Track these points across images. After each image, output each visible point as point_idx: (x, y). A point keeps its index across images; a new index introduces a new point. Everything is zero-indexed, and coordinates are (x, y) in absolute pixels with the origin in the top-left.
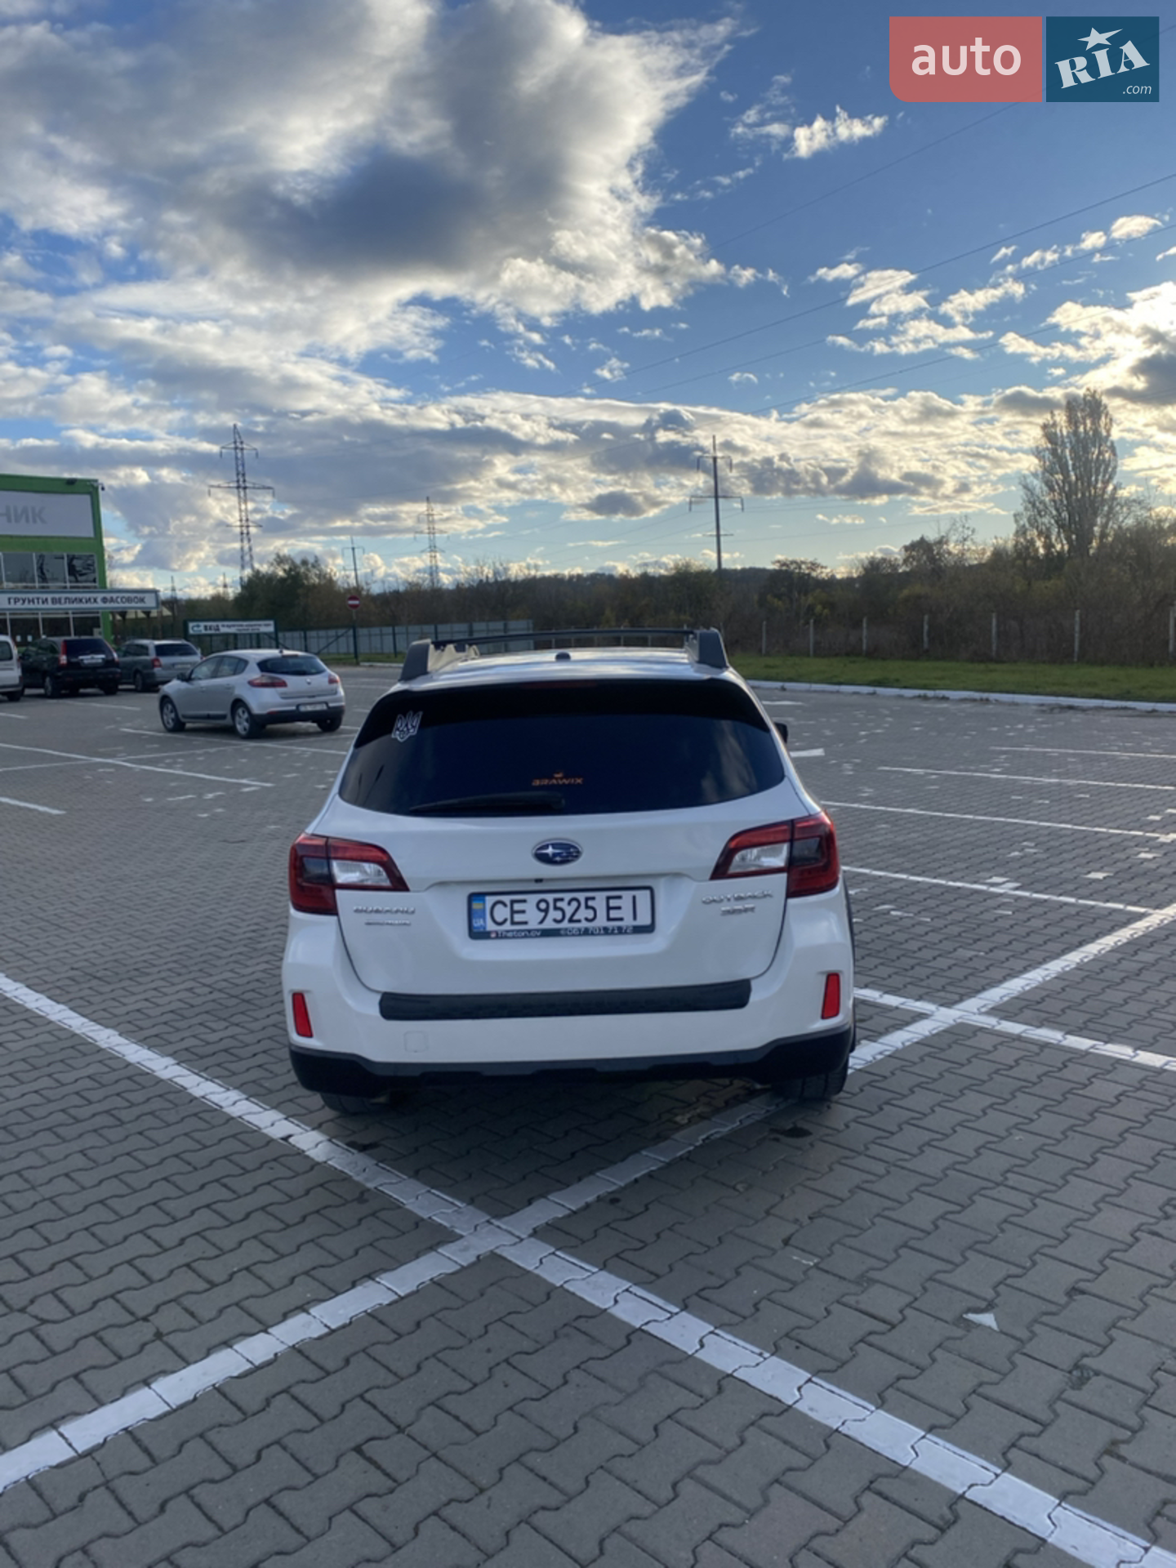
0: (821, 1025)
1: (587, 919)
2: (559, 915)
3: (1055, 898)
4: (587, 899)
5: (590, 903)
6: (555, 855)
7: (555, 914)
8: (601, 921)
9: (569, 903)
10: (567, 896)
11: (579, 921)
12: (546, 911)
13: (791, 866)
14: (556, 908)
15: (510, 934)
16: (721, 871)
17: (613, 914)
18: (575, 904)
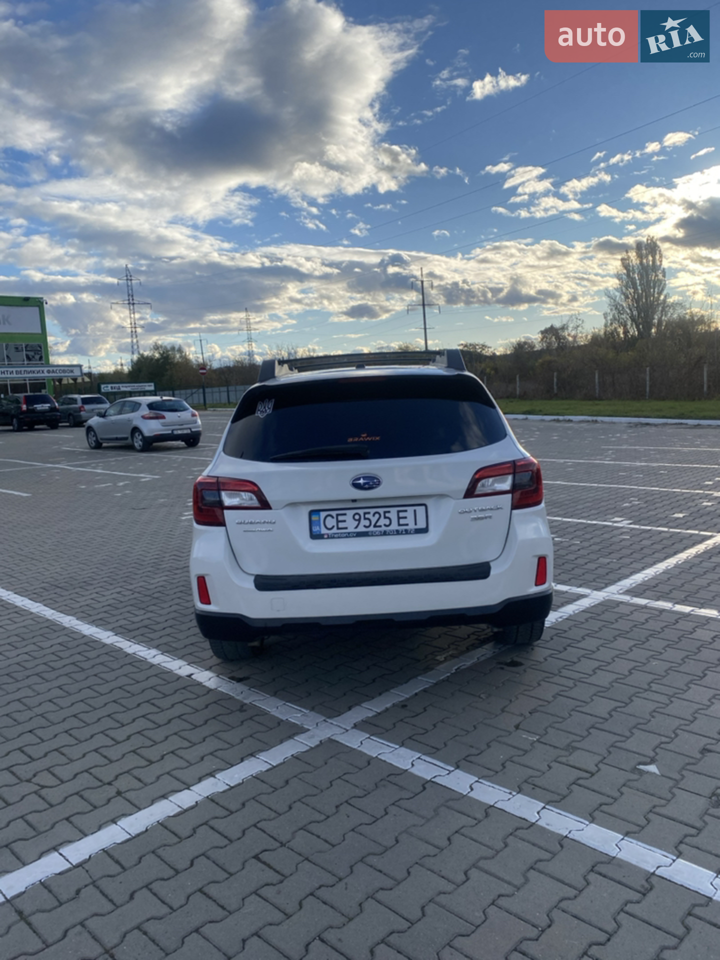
0: (534, 590)
1: (385, 525)
2: (367, 523)
3: (654, 528)
4: (385, 512)
5: (387, 515)
6: (365, 484)
7: (364, 522)
8: (394, 526)
9: (374, 515)
10: (372, 511)
11: (380, 526)
12: (359, 520)
13: (513, 490)
14: (365, 519)
15: (336, 536)
16: (470, 493)
17: (402, 521)
18: (377, 516)
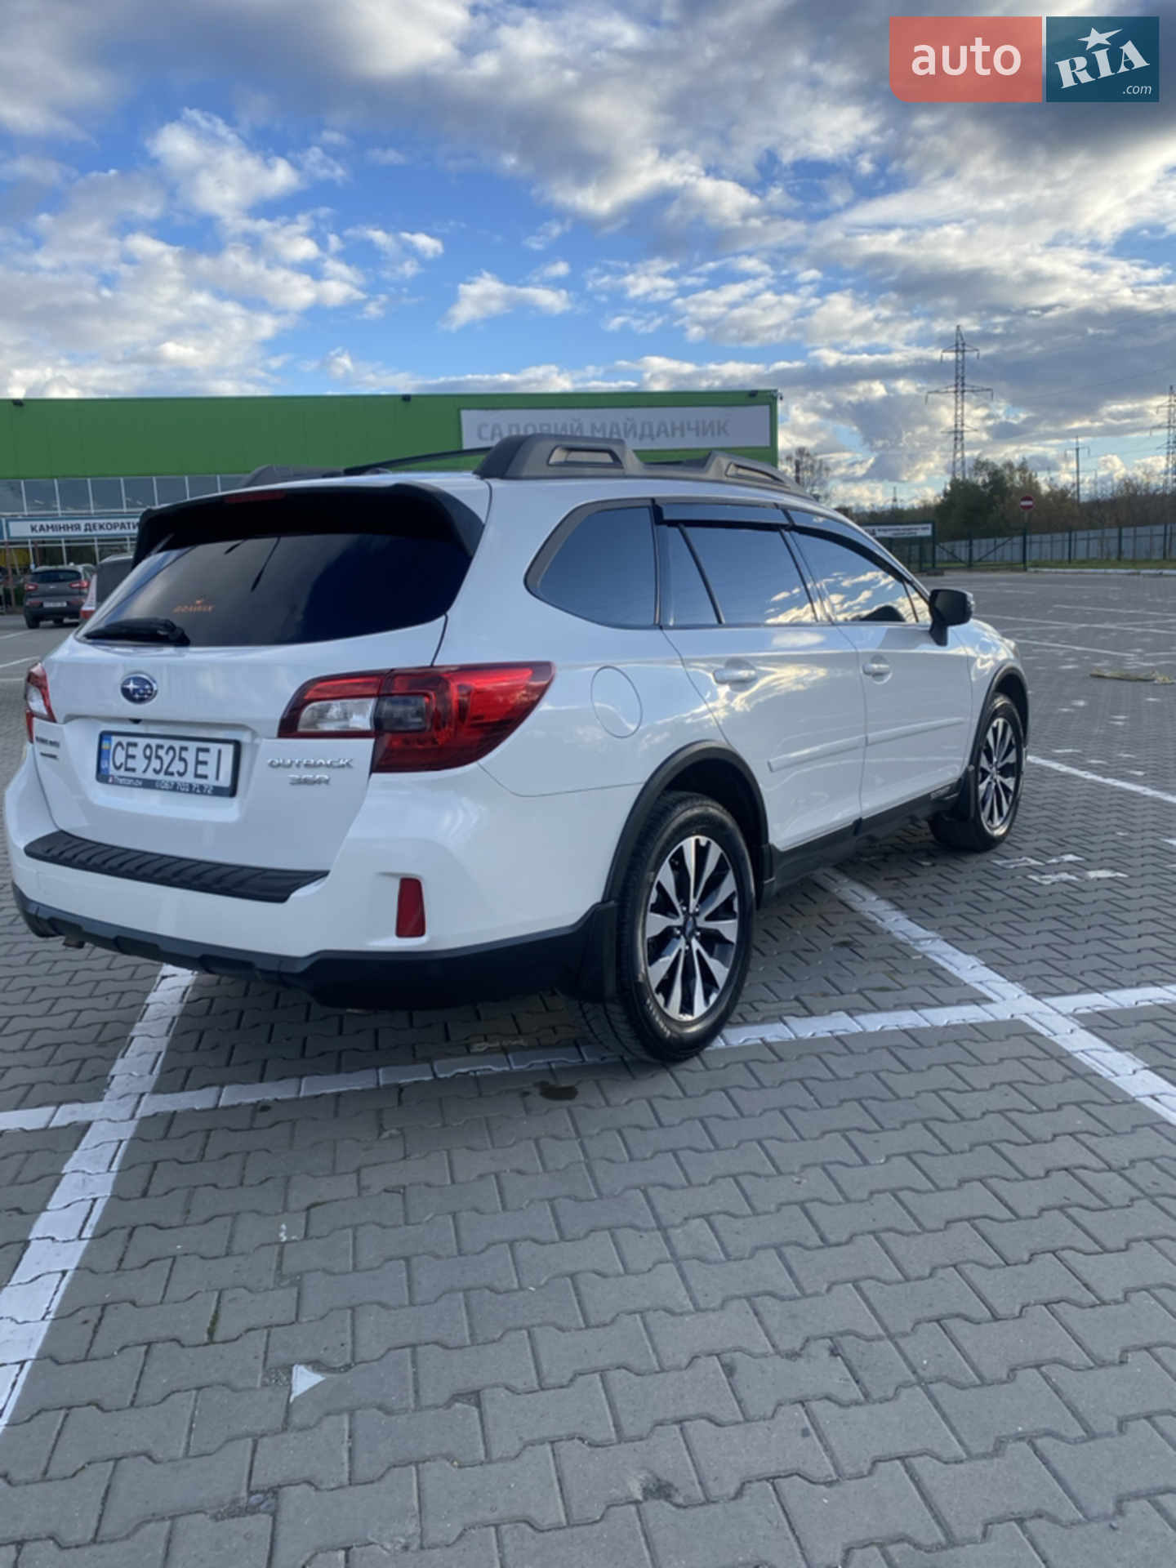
1: (177, 773)
2: (158, 765)
4: (182, 749)
5: (184, 754)
6: (135, 691)
7: (155, 764)
8: (189, 778)
9: (168, 752)
10: (168, 744)
11: (172, 774)
12: (149, 759)
13: (379, 727)
14: (157, 757)
16: (289, 727)
17: (201, 770)
